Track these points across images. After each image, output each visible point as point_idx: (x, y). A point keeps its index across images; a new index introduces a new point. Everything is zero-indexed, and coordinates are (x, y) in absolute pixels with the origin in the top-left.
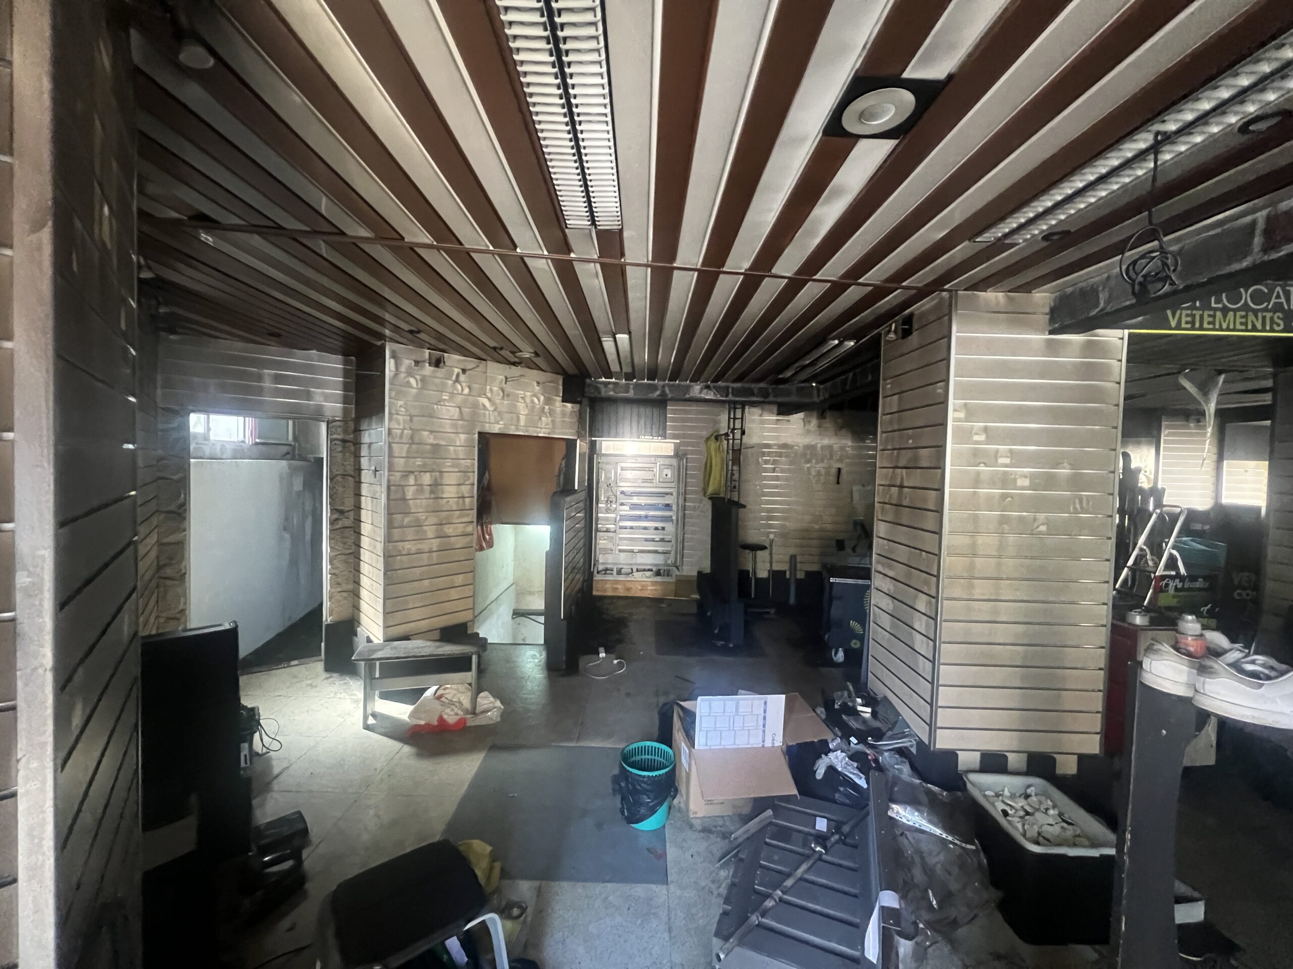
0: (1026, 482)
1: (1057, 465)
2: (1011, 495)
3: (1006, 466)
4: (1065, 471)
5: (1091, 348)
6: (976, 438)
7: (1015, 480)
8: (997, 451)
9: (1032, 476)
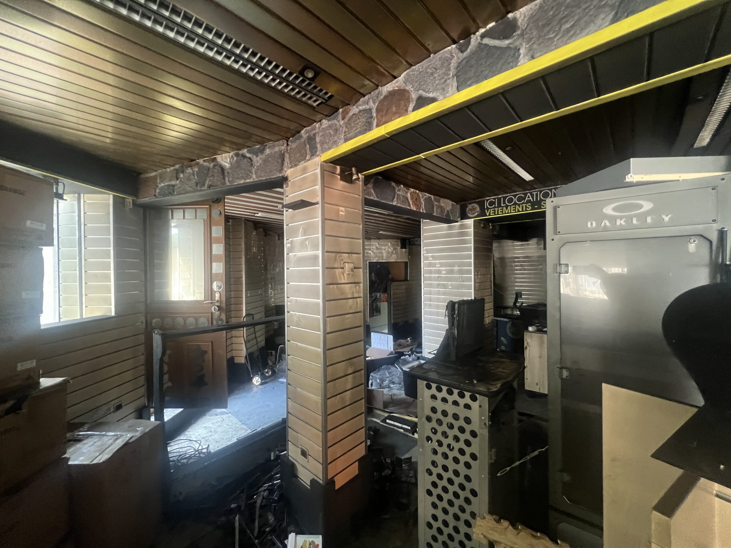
0: (445, 272)
1: (454, 266)
2: (441, 277)
3: (439, 267)
4: (456, 268)
5: (462, 227)
6: (430, 259)
7: (441, 272)
8: (436, 262)
9: (446, 270)
